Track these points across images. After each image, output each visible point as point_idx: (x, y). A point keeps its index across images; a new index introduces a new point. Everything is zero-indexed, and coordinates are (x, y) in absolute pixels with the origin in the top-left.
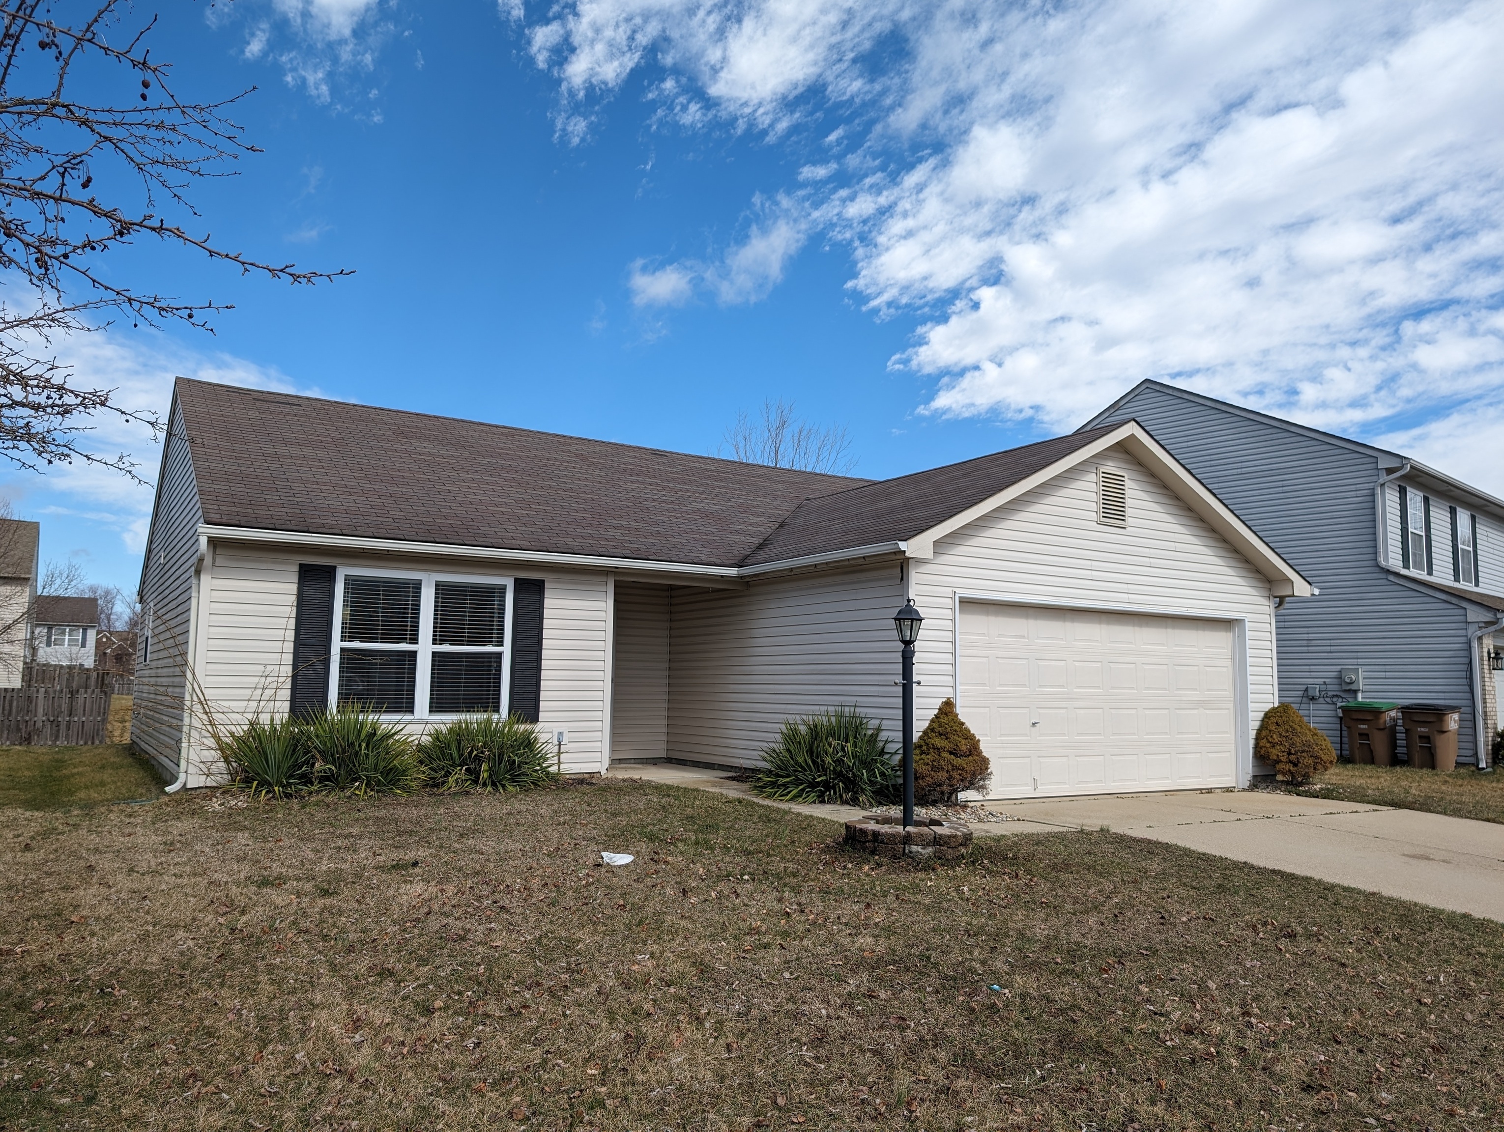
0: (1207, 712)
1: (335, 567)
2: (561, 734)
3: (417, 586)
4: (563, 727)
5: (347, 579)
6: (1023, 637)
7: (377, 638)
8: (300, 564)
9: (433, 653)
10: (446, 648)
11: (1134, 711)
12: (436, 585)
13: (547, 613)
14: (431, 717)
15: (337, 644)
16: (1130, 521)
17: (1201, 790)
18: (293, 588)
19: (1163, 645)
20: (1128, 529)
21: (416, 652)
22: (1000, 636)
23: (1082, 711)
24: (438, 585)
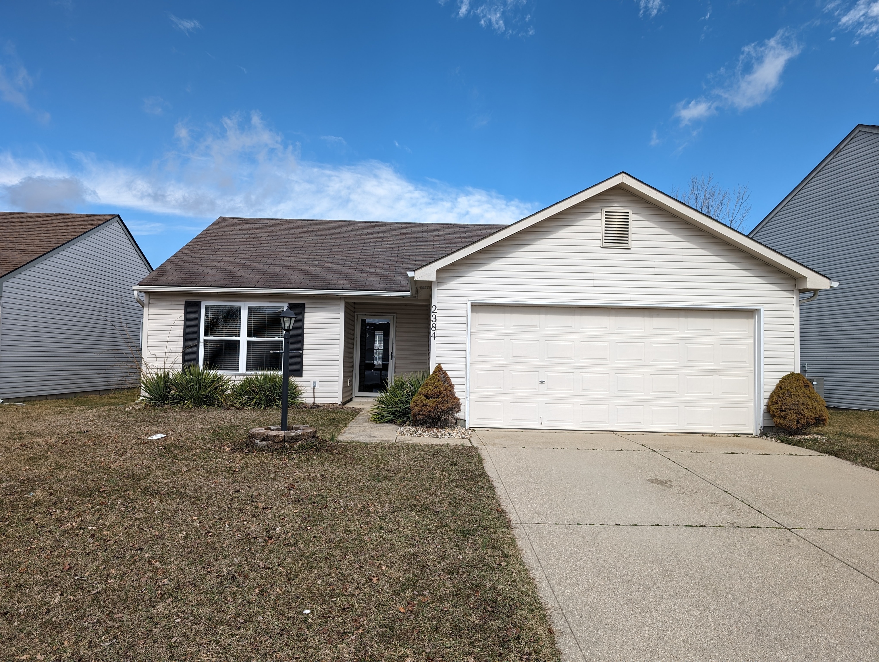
0: (723, 378)
1: (201, 302)
2: (315, 382)
3: (240, 308)
4: (316, 379)
5: (207, 308)
6: (535, 326)
7: (223, 335)
8: (185, 301)
9: (248, 341)
10: (255, 339)
11: (640, 376)
12: (248, 308)
13: (306, 320)
14: (247, 373)
15: (202, 338)
16: (631, 243)
17: (703, 434)
18: (183, 312)
19: (675, 329)
20: (632, 249)
21: (239, 341)
22: (514, 326)
23: (588, 375)
24: (250, 308)
